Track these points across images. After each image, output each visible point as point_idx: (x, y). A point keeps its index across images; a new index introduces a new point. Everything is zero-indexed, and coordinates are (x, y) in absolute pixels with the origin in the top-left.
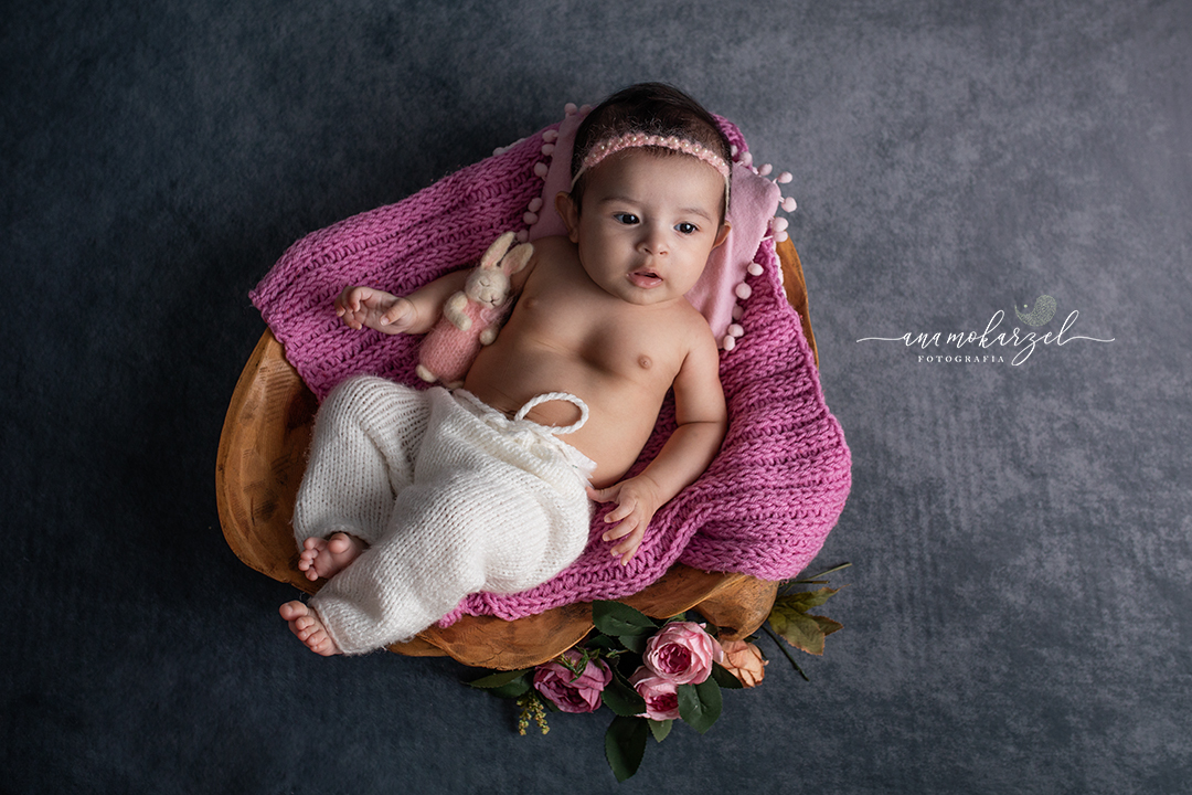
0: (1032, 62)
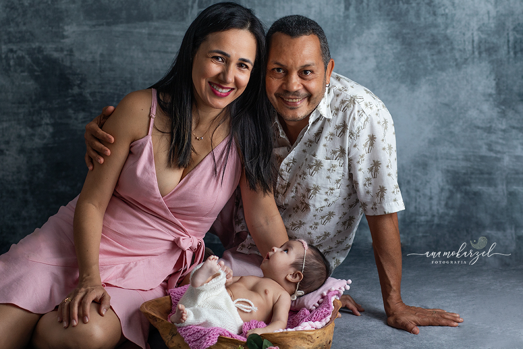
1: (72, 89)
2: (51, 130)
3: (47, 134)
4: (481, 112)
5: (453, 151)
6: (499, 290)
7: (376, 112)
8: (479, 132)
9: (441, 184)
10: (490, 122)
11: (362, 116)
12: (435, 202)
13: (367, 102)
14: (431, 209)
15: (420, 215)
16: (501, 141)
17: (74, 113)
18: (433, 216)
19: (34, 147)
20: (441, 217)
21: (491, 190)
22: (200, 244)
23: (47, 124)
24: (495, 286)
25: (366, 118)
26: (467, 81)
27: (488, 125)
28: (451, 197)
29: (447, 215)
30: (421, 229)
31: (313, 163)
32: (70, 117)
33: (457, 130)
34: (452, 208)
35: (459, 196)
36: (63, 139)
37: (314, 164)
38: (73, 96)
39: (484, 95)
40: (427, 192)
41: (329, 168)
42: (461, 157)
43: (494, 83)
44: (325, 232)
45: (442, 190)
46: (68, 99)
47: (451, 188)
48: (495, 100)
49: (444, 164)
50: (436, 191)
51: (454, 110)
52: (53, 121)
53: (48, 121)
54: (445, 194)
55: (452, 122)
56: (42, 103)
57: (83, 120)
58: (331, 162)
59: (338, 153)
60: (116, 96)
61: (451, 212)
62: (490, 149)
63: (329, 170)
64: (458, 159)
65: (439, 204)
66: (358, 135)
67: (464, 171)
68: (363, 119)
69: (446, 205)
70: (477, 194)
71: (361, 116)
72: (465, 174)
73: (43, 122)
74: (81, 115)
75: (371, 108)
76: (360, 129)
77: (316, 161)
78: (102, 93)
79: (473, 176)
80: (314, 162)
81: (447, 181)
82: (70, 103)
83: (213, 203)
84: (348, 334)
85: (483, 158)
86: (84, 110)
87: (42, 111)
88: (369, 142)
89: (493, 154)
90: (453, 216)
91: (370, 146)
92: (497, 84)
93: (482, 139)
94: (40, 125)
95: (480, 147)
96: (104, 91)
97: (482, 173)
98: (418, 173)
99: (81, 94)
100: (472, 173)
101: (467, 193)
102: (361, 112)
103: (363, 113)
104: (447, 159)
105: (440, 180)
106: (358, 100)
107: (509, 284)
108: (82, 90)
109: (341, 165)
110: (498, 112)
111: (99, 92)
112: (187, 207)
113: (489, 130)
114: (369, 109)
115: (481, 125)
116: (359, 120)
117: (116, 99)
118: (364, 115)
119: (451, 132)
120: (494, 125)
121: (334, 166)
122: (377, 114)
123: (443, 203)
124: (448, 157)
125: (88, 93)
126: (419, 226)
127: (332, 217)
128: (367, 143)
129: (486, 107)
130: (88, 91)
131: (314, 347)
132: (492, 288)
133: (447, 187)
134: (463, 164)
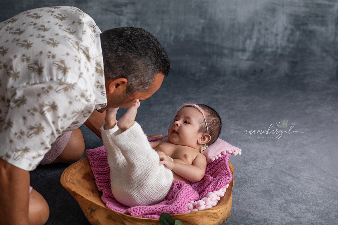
0: (287, 148)
9: (285, 24)
12: (279, 38)
14: (276, 43)
15: (268, 47)
18: (277, 48)
20: (283, 49)
21: (323, 29)
28: (292, 34)
29: (288, 47)
30: (267, 58)
34: (292, 42)
35: (298, 33)
40: (274, 30)
42: (302, 4)
45: (286, 29)
47: (292, 27)
49: (289, 10)
50: (281, 29)
54: (288, 32)
61: (291, 45)
64: (299, 6)
65: (282, 39)
67: (303, 15)
69: (288, 40)
70: (312, 32)
72: (304, 17)
79: (310, 19)
81: (290, 23)
89: (327, 2)
90: (292, 48)
97: (317, 16)
98: (268, 17)
100: (310, 16)
101: (304, 31)
104: (291, 6)
105: (285, 21)
123: (286, 39)
124: (292, 4)
126: (266, 55)
131: (218, 222)
132: (335, 121)
133: (290, 27)
134: (304, 9)
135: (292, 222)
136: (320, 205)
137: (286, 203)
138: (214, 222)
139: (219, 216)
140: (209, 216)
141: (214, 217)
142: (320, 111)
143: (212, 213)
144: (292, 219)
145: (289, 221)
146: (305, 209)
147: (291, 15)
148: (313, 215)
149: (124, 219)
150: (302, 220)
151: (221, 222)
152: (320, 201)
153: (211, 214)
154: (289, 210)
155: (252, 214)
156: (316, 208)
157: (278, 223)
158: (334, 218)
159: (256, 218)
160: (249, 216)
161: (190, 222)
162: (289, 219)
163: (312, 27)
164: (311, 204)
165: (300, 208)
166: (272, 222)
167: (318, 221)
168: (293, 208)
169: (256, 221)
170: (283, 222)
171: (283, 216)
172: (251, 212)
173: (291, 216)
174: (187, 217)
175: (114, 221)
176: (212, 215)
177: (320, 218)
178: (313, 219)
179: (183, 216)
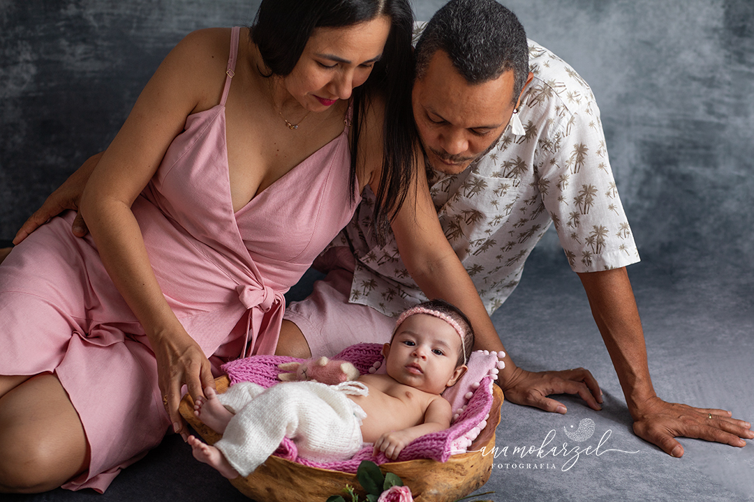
1: (65, 8)
2: (33, 70)
3: (26, 77)
4: (700, 55)
5: (654, 113)
6: (730, 342)
7: (586, 107)
8: (695, 85)
9: (634, 162)
10: (712, 71)
11: (564, 115)
13: (572, 92)
16: (727, 99)
17: (70, 46)
19: (7, 97)
21: (708, 173)
22: (277, 302)
23: (27, 62)
24: (723, 335)
25: (570, 118)
26: (681, 7)
27: (710, 75)
28: (647, 181)
29: (640, 207)
31: (470, 181)
32: (63, 52)
33: (661, 81)
34: (649, 197)
35: (659, 179)
36: (53, 84)
37: (471, 183)
38: (68, 19)
39: (706, 29)
41: (496, 188)
42: (665, 122)
43: (721, 12)
44: (475, 265)
45: (635, 170)
46: (60, 24)
47: (648, 168)
48: (721, 38)
49: (640, 133)
51: (659, 51)
52: (35, 57)
53: (28, 57)
54: (639, 177)
55: (654, 70)
56: (20, 29)
57: (83, 56)
58: (500, 180)
59: (514, 166)
60: (135, 20)
61: (647, 204)
62: (710, 112)
63: (496, 192)
64: (660, 126)
66: (557, 145)
67: (668, 143)
68: (565, 121)
69: (640, 193)
70: (686, 178)
71: (562, 115)
72: (670, 148)
73: (21, 59)
74: (80, 49)
75: (578, 101)
76: (561, 136)
77: (476, 179)
78: (112, 14)
79: (683, 151)
80: (473, 179)
81: (643, 158)
82: (62, 29)
83: (304, 243)
84: (508, 432)
85: (698, 125)
86: (84, 41)
87: (19, 42)
88: (576, 156)
89: (713, 119)
90: (648, 210)
91: (577, 162)
92: (727, 13)
93: (699, 96)
94: (16, 63)
95: (695, 108)
96: (116, 12)
97: (696, 146)
99: (79, 17)
100: (681, 147)
101: (671, 176)
102: (562, 109)
103: (565, 111)
104: (644, 125)
105: (632, 155)
106: (556, 89)
107: (743, 332)
108: (82, 10)
109: (516, 184)
110: (726, 56)
111: (108, 14)
112: (261, 242)
113: (710, 83)
114: (575, 103)
115: (697, 75)
116: (559, 122)
117: (135, 25)
118: (567, 114)
119: (652, 85)
120: (718, 76)
121: (505, 187)
122: (588, 111)
123: (635, 190)
124: (645, 121)
125: (91, 14)
127: (489, 246)
128: (572, 157)
129: (707, 48)
130: (91, 11)
131: (466, 482)
132: (720, 338)
133: (642, 166)
134: (668, 132)
135: (610, 496)
136: (666, 471)
137: (603, 467)
138: (457, 480)
139: (467, 471)
140: (447, 469)
141: (458, 472)
142: (692, 321)
143: (453, 463)
144: (610, 491)
145: (604, 494)
146: (636, 477)
147: (645, 143)
148: (651, 486)
149: (292, 471)
150: (628, 493)
151: (472, 483)
152: (667, 465)
153: (450, 465)
154: (607, 477)
155: (535, 482)
156: (659, 475)
157: (584, 497)
158: (689, 491)
159: (543, 488)
160: (530, 485)
161: (412, 479)
162: (604, 491)
163: (687, 168)
164: (651, 468)
165: (628, 474)
166: (571, 495)
167: (659, 496)
168: (614, 474)
169: (542, 492)
170: (592, 495)
171: (593, 486)
172: (535, 479)
173: (610, 487)
174: (407, 469)
175: (273, 476)
176: (454, 467)
177: (662, 491)
178: (650, 493)
179: (399, 468)
